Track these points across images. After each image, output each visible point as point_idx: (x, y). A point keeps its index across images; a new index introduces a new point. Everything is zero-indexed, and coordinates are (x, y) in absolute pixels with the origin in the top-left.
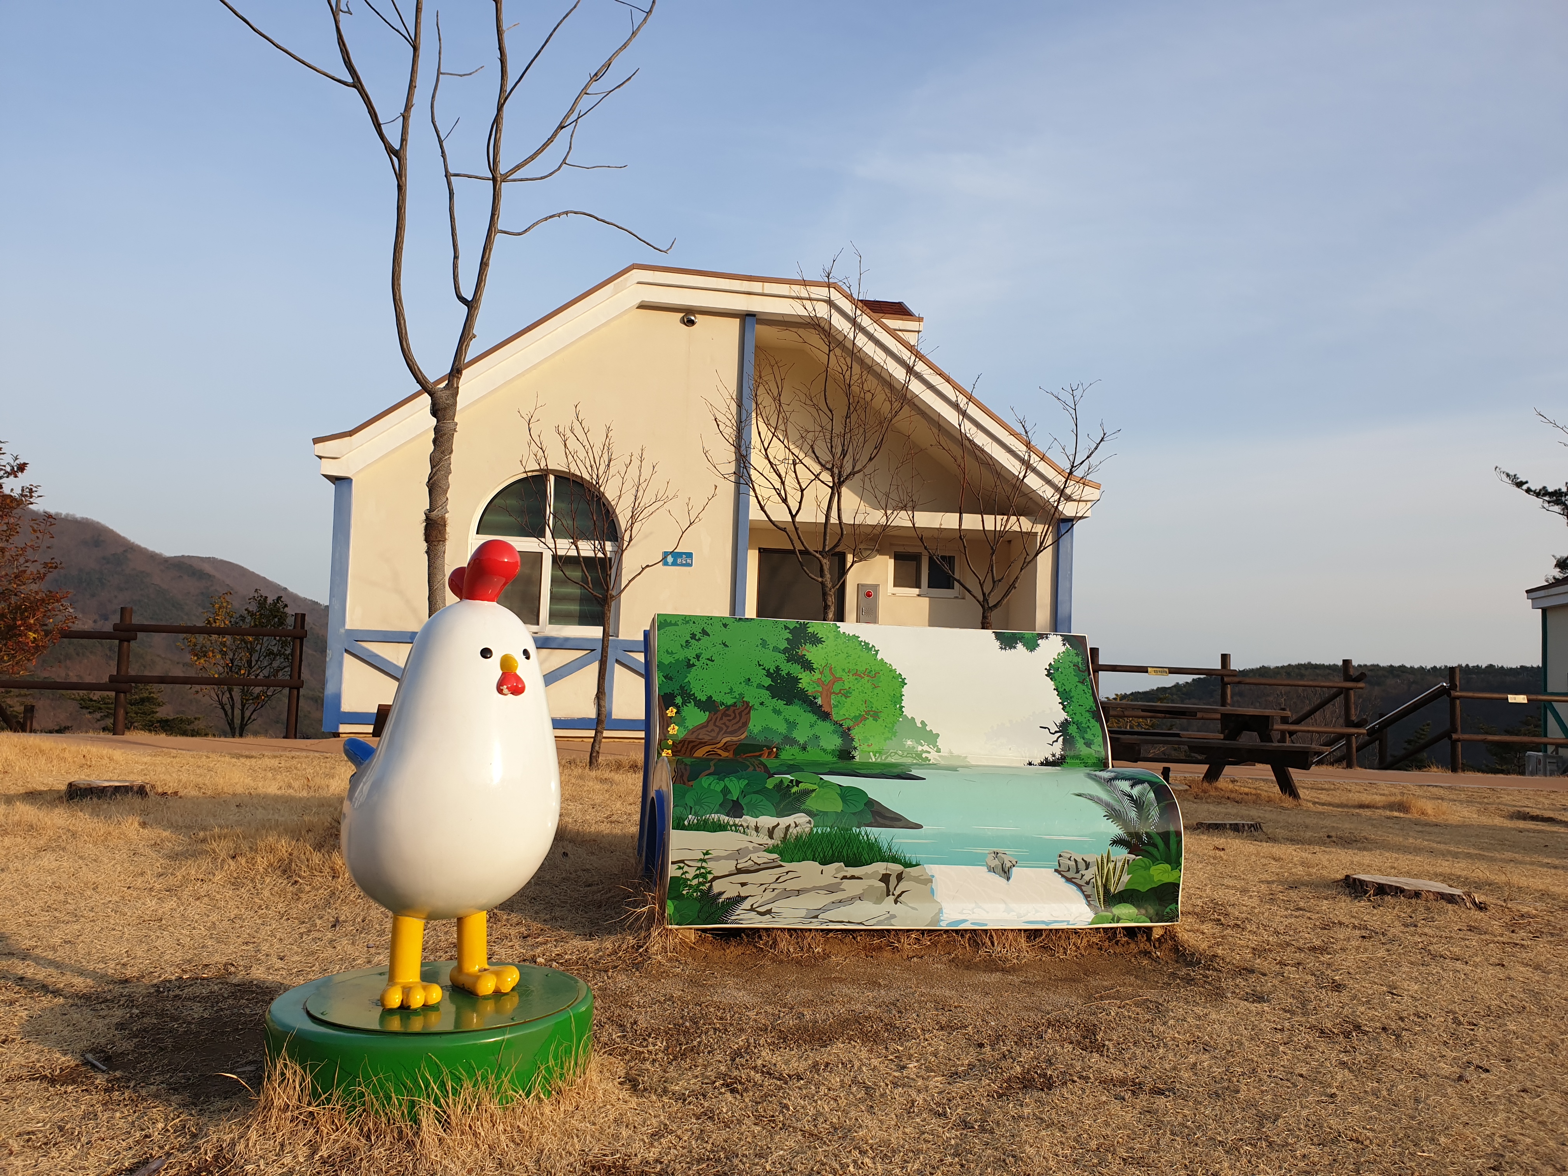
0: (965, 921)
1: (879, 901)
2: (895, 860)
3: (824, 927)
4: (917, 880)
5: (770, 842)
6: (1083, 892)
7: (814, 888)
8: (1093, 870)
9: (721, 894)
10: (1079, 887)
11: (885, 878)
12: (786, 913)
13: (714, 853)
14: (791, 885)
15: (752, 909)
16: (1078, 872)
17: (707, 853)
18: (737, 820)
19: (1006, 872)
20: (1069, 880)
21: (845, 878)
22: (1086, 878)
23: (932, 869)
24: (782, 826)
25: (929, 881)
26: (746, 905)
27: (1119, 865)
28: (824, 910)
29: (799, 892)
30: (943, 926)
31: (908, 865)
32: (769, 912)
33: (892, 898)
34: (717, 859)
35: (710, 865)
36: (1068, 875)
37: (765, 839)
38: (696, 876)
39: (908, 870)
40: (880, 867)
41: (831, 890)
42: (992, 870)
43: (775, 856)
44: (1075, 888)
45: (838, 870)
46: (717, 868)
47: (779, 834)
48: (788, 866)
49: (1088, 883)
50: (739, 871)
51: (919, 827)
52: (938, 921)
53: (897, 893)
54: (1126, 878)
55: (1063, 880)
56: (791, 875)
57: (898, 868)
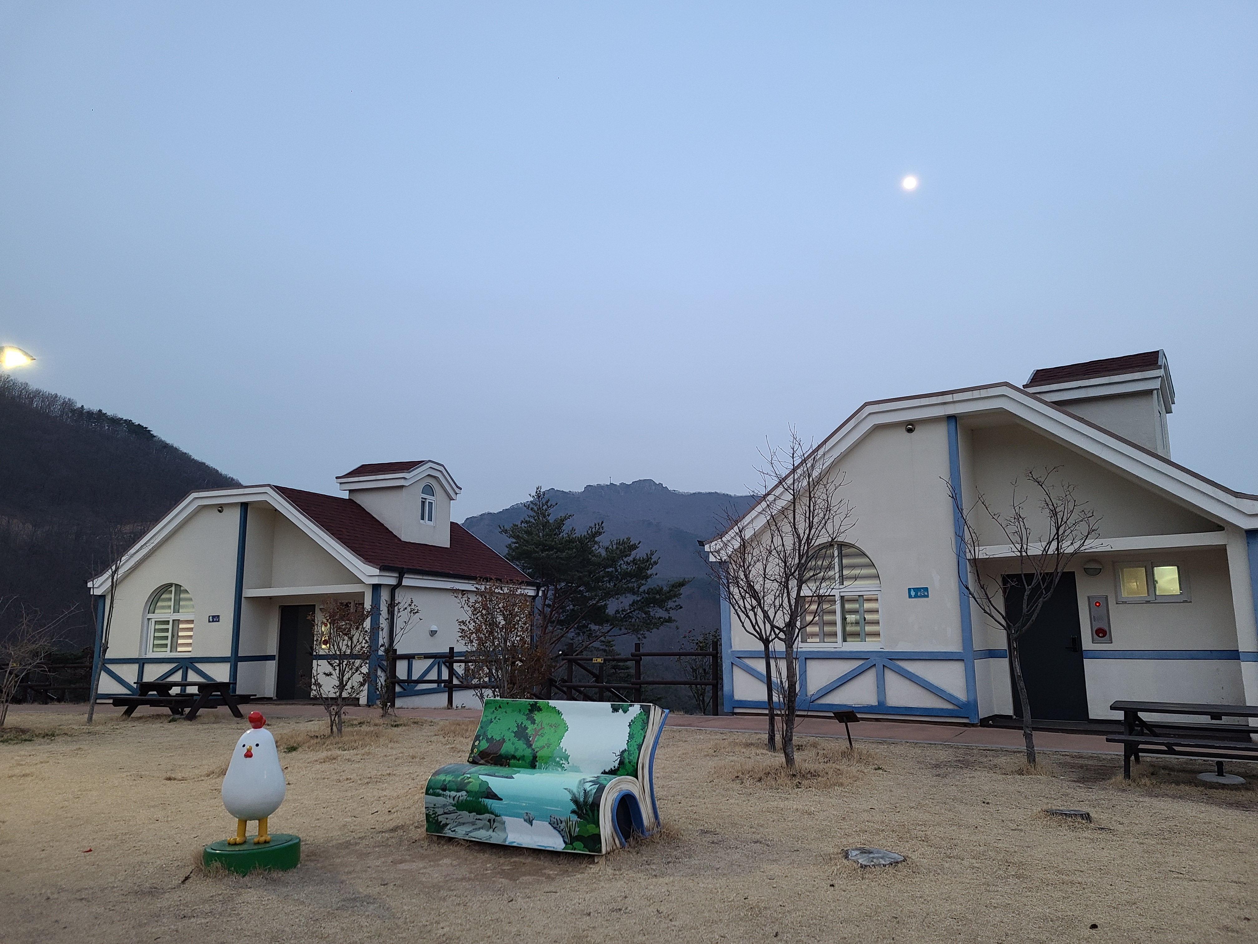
0: (515, 842)
1: (488, 831)
2: (492, 813)
3: (469, 839)
4: (499, 822)
5: (453, 802)
6: (561, 834)
7: (467, 823)
8: (564, 824)
9: (441, 822)
10: (559, 832)
11: (489, 821)
12: (459, 832)
13: (437, 805)
14: (461, 821)
15: (450, 829)
16: (558, 825)
17: (435, 805)
18: (444, 793)
19: (531, 823)
20: (555, 828)
21: (476, 819)
22: (562, 828)
23: (505, 818)
24: (457, 796)
25: (504, 823)
26: (448, 827)
27: (574, 823)
28: (470, 832)
29: (464, 824)
30: (507, 843)
31: (496, 816)
32: (454, 831)
33: (492, 830)
34: (438, 807)
35: (436, 810)
36: (555, 825)
37: (451, 801)
38: (433, 814)
39: (496, 818)
40: (487, 816)
41: (473, 824)
42: (525, 820)
43: (455, 808)
44: (557, 832)
45: (474, 816)
46: (440, 811)
47: (456, 799)
48: (459, 812)
49: (562, 830)
50: (445, 813)
51: (501, 799)
52: (505, 840)
53: (494, 827)
54: (577, 829)
55: (552, 828)
56: (460, 817)
57: (493, 816)
